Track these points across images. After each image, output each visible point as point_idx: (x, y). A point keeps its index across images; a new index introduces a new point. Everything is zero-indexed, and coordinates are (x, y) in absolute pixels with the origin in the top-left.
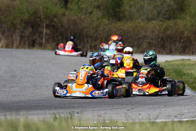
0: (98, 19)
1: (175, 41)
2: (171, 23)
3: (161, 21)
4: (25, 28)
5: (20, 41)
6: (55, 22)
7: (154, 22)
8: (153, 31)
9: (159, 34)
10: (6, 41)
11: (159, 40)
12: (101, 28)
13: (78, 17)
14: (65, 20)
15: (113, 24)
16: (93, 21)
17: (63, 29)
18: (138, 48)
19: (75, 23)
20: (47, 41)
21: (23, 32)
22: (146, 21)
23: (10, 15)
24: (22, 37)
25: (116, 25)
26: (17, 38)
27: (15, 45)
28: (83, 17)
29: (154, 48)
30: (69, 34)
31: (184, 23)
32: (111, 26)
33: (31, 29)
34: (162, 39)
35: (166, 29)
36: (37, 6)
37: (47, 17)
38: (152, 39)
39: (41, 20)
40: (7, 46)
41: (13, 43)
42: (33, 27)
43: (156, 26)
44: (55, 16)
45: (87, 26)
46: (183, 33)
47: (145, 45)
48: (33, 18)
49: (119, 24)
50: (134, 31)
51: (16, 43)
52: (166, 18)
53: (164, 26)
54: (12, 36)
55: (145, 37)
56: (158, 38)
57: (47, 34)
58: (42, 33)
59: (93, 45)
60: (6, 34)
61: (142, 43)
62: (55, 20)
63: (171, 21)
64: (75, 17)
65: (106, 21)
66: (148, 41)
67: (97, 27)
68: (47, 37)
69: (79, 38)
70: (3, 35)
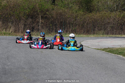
0: (76, 12)
3: (120, 12)
4: (27, 19)
7: (114, 13)
8: (115, 19)
9: (118, 21)
10: (14, 28)
13: (63, 11)
14: (54, 13)
15: (87, 15)
16: (73, 13)
19: (61, 14)
20: (42, 27)
21: (25, 22)
23: (17, 10)
24: (25, 25)
25: (89, 16)
27: (20, 31)
28: (66, 10)
29: (115, 30)
30: (56, 22)
32: (85, 16)
33: (31, 20)
34: (121, 24)
35: (123, 17)
36: (34, 4)
37: (42, 11)
38: (114, 24)
40: (15, 31)
42: (32, 18)
44: (47, 10)
47: (109, 29)
48: (32, 12)
50: (102, 19)
53: (122, 15)
54: (18, 24)
55: (109, 23)
56: (118, 24)
57: (42, 23)
58: (38, 22)
59: (74, 29)
60: (14, 24)
61: (107, 27)
62: (47, 13)
64: (61, 11)
65: (81, 12)
66: (111, 26)
67: (76, 17)
68: (42, 25)
69: (64, 25)
70: (12, 24)
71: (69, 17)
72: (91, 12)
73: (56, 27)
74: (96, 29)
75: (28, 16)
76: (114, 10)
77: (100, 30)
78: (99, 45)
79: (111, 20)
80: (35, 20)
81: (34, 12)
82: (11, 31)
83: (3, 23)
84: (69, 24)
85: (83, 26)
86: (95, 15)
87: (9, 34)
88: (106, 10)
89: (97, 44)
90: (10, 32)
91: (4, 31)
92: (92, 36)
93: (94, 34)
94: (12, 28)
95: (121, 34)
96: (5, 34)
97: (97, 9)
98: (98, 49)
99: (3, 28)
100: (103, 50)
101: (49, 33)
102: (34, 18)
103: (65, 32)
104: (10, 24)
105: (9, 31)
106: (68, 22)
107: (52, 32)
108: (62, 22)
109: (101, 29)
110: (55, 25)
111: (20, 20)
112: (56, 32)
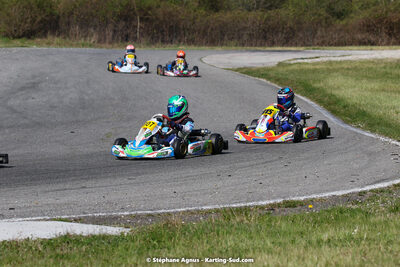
0: (195, 11)
1: (277, 32)
2: (272, 13)
3: (262, 11)
4: (118, 22)
5: (113, 36)
6: (149, 15)
7: (253, 12)
8: (254, 22)
9: (260, 25)
10: (98, 36)
11: (261, 31)
12: (198, 20)
13: (174, 9)
14: (160, 12)
15: (211, 15)
16: (190, 12)
17: (158, 22)
19: (170, 13)
20: (141, 34)
21: (116, 26)
22: (246, 11)
23: (102, 8)
24: (115, 31)
26: (109, 33)
27: (107, 40)
28: (179, 8)
29: (255, 40)
30: (164, 27)
31: (286, 13)
32: (209, 17)
33: (124, 23)
34: (264, 30)
35: (268, 19)
37: (141, 10)
38: (252, 30)
39: (134, 13)
40: (99, 41)
41: (105, 39)
42: (125, 20)
43: (256, 16)
44: (150, 8)
45: (183, 18)
46: (285, 23)
47: (245, 37)
48: (126, 11)
49: (217, 15)
50: (234, 22)
51: (109, 38)
52: (267, 8)
53: (265, 16)
54: (104, 30)
55: (245, 28)
56: (259, 29)
57: (141, 27)
59: (190, 38)
60: (98, 29)
61: (243, 35)
62: (149, 12)
64: (171, 9)
65: (202, 11)
66: (249, 32)
67: (195, 18)
68: (142, 30)
69: (176, 32)
70: (95, 29)
72: (217, 11)
73: (163, 35)
74: (226, 37)
75: (120, 16)
76: (253, 8)
77: (231, 39)
78: (230, 63)
80: (131, 24)
81: (129, 10)
82: (92, 41)
83: (81, 28)
84: (184, 29)
85: (205, 33)
86: (225, 16)
87: (90, 46)
88: (241, 8)
89: (227, 61)
90: (92, 43)
91: (82, 41)
92: (219, 49)
93: (222, 45)
94: (94, 36)
95: (264, 45)
96: (83, 45)
97: (226, 6)
98: (228, 69)
99: (80, 35)
100: (236, 71)
102: (129, 19)
103: (177, 42)
104: (92, 30)
105: (90, 40)
106: (181, 27)
107: (156, 41)
108: (172, 27)
109: (233, 38)
110: (162, 31)
111: (107, 23)
112: (163, 41)
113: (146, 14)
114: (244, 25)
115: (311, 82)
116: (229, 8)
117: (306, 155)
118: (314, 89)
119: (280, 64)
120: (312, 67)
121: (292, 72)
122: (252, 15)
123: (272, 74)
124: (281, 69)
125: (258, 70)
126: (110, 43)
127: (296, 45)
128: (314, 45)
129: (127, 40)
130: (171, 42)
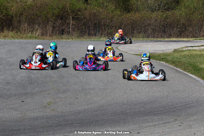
0: (113, 12)
1: (173, 27)
2: (169, 13)
3: (162, 12)
4: (56, 20)
5: (53, 31)
6: (79, 15)
7: (156, 13)
8: (156, 20)
9: (161, 22)
10: (41, 31)
11: (161, 26)
12: (115, 19)
13: (97, 11)
14: (87, 13)
15: (125, 15)
16: (109, 13)
17: (85, 20)
18: (145, 33)
19: (95, 14)
20: (73, 30)
21: (54, 23)
23: (44, 10)
24: (54, 27)
25: (127, 16)
26: (49, 28)
27: (48, 34)
28: (101, 10)
29: (157, 33)
30: (90, 24)
31: (179, 13)
32: (123, 16)
33: (60, 21)
34: (163, 26)
35: (166, 18)
36: (64, 3)
37: (73, 11)
38: (155, 26)
40: (42, 35)
42: (61, 19)
43: (158, 15)
44: (79, 10)
45: (104, 17)
47: (150, 31)
48: (62, 12)
49: (129, 15)
50: (141, 20)
51: (49, 32)
52: (166, 9)
53: (164, 16)
54: (46, 26)
57: (73, 25)
58: (69, 24)
59: (109, 32)
60: (41, 26)
61: (148, 29)
62: (79, 13)
63: (170, 12)
64: (95, 11)
65: (118, 12)
66: (152, 28)
67: (112, 18)
68: (73, 26)
69: (99, 27)
70: (39, 26)
71: (104, 18)
72: (129, 12)
73: (89, 30)
75: (57, 16)
76: (156, 9)
77: (139, 33)
78: (138, 50)
79: (152, 21)
80: (65, 22)
81: (64, 12)
82: (37, 34)
83: (29, 25)
84: (104, 25)
86: (134, 16)
87: (36, 38)
88: (146, 10)
89: (136, 49)
90: (37, 36)
91: (30, 34)
94: (38, 30)
95: (164, 37)
96: (30, 38)
97: (136, 9)
98: (137, 55)
99: (28, 30)
101: (82, 36)
102: (64, 18)
103: (100, 35)
104: (37, 26)
105: (36, 34)
106: (103, 23)
107: (84, 35)
108: (96, 24)
109: (141, 32)
110: (88, 27)
111: (48, 21)
112: (89, 34)
113: (77, 14)
114: (149, 22)
115: (198, 63)
116: (138, 10)
117: (195, 117)
118: (201, 69)
119: (175, 51)
120: (198, 53)
121: (184, 56)
122: (154, 15)
123: (169, 58)
124: (176, 55)
125: (159, 55)
126: (50, 36)
127: (187, 37)
128: (200, 37)
129: (62, 34)
130: (95, 35)
